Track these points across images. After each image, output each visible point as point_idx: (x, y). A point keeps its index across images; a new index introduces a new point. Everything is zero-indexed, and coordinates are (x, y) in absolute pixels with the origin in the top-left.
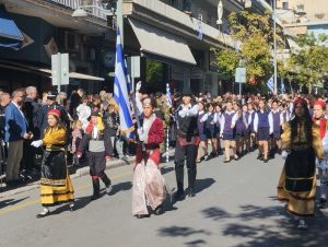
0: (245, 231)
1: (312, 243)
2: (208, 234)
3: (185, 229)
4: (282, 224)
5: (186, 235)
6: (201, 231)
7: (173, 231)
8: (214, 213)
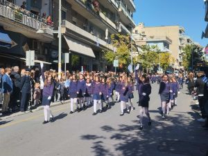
1: (154, 142)
2: (105, 138)
3: (94, 136)
4: (138, 133)
5: (94, 139)
6: (101, 137)
7: (88, 137)
8: (107, 128)
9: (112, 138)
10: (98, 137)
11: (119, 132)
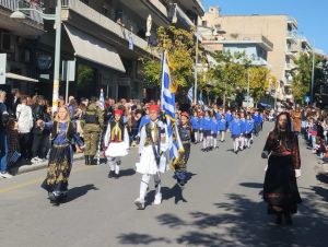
0: (206, 239)
2: (169, 242)
3: (144, 236)
4: (232, 232)
5: (146, 243)
6: (161, 239)
7: (133, 239)
8: (169, 220)
9: (180, 241)
10: (154, 240)
11: (195, 229)
